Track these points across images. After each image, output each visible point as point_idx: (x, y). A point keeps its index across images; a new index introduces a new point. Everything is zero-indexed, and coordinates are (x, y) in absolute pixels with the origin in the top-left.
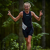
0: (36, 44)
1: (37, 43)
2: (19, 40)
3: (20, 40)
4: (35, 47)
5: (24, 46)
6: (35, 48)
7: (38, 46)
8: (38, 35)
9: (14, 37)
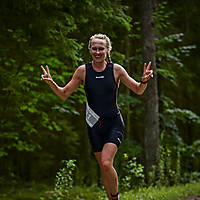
0: (190, 167)
1: (191, 164)
2: (144, 157)
3: (147, 157)
4: (186, 174)
5: (157, 173)
6: (188, 177)
7: (195, 173)
8: (195, 143)
9: (130, 150)
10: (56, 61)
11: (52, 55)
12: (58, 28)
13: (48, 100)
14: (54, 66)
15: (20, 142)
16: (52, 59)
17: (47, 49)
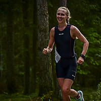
10: (97, 34)
11: (95, 32)
12: (97, 19)
13: (93, 52)
14: (95, 36)
15: (81, 71)
16: (95, 33)
17: (92, 29)
